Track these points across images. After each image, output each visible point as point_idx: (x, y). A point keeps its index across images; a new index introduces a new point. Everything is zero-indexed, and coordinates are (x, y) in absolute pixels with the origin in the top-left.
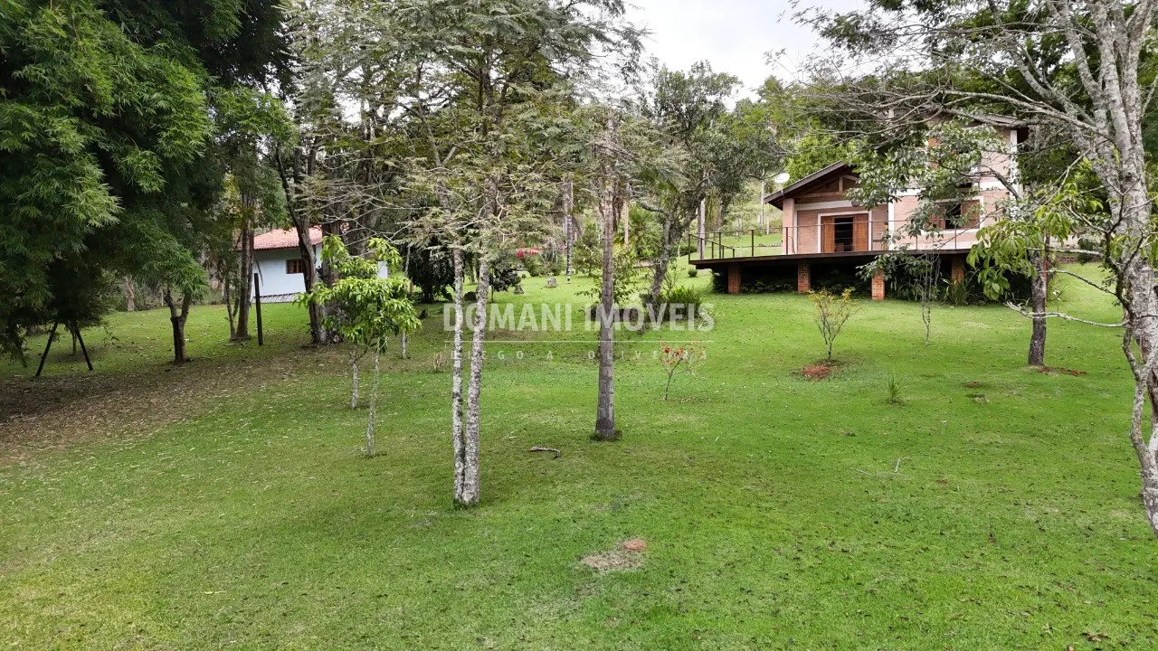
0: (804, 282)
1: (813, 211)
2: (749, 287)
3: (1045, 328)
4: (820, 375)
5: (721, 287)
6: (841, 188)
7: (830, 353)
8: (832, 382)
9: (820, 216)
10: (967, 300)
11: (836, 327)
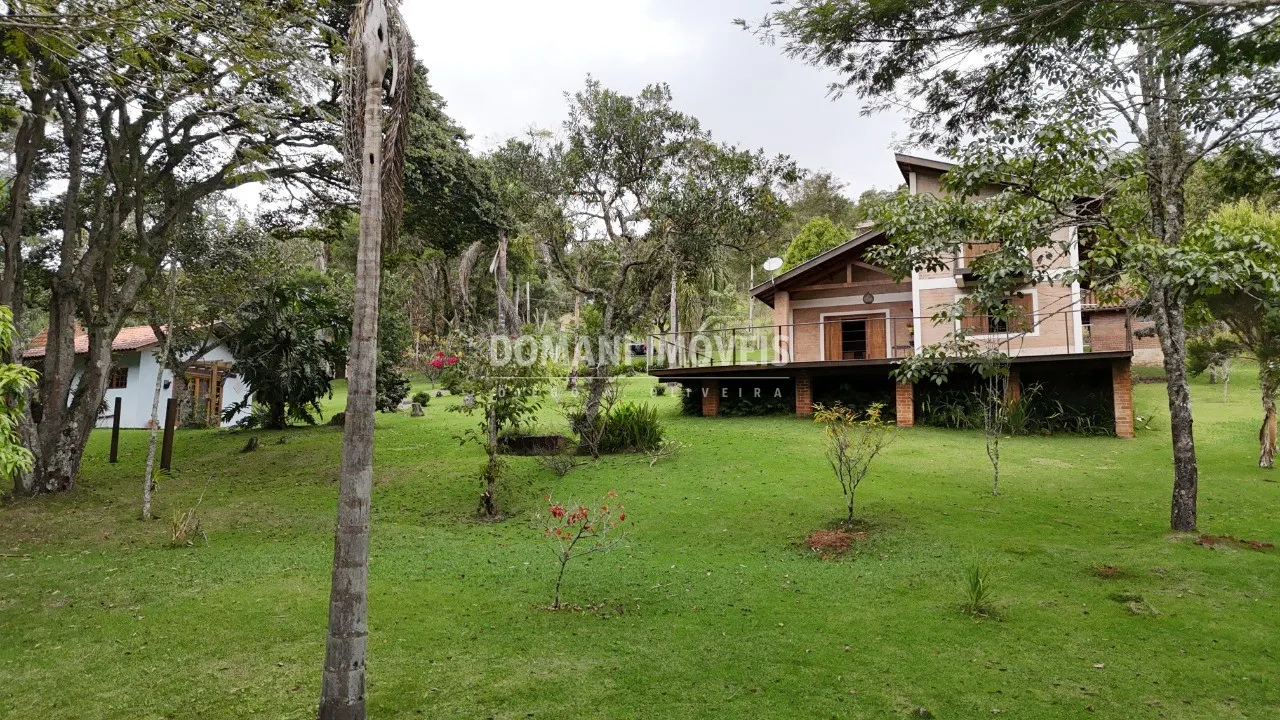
0: (803, 400)
1: (814, 309)
2: (730, 408)
3: (1195, 470)
4: (838, 549)
5: (693, 407)
6: (849, 279)
7: (851, 510)
8: (859, 563)
9: (822, 316)
10: (1026, 427)
11: (860, 467)
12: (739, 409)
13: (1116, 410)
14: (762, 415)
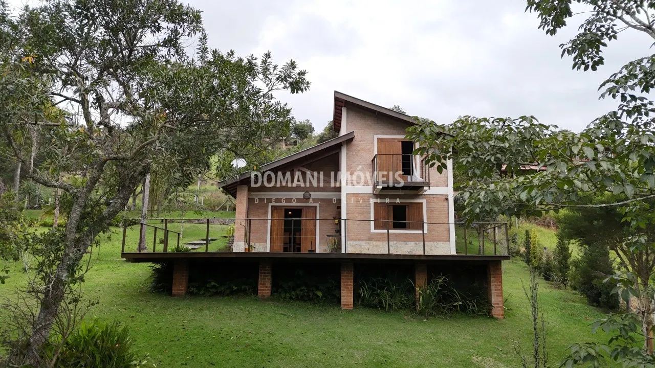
0: (265, 286)
2: (198, 288)
9: (269, 206)
12: (207, 289)
13: (493, 297)
14: (227, 295)
